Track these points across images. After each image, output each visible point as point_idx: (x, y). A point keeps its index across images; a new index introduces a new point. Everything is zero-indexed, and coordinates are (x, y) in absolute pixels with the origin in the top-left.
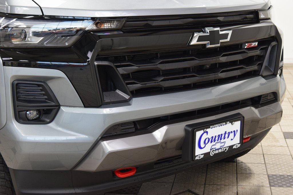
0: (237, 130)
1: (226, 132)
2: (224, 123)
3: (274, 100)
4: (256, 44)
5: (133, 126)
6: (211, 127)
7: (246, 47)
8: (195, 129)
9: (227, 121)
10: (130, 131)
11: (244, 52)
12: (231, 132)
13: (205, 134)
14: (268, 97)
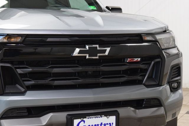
0: (113, 123)
1: (102, 123)
2: (100, 116)
3: (159, 105)
4: (139, 59)
5: (26, 111)
6: (87, 117)
7: (128, 61)
8: (73, 117)
9: (103, 115)
10: (24, 114)
11: (125, 65)
12: (107, 124)
13: (82, 122)
14: (151, 102)
